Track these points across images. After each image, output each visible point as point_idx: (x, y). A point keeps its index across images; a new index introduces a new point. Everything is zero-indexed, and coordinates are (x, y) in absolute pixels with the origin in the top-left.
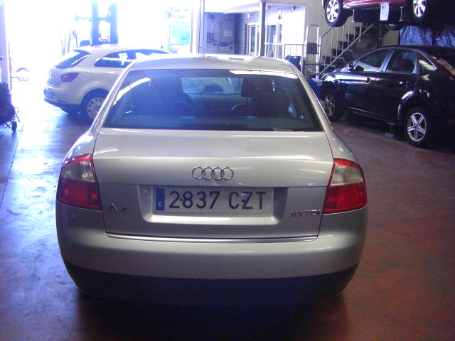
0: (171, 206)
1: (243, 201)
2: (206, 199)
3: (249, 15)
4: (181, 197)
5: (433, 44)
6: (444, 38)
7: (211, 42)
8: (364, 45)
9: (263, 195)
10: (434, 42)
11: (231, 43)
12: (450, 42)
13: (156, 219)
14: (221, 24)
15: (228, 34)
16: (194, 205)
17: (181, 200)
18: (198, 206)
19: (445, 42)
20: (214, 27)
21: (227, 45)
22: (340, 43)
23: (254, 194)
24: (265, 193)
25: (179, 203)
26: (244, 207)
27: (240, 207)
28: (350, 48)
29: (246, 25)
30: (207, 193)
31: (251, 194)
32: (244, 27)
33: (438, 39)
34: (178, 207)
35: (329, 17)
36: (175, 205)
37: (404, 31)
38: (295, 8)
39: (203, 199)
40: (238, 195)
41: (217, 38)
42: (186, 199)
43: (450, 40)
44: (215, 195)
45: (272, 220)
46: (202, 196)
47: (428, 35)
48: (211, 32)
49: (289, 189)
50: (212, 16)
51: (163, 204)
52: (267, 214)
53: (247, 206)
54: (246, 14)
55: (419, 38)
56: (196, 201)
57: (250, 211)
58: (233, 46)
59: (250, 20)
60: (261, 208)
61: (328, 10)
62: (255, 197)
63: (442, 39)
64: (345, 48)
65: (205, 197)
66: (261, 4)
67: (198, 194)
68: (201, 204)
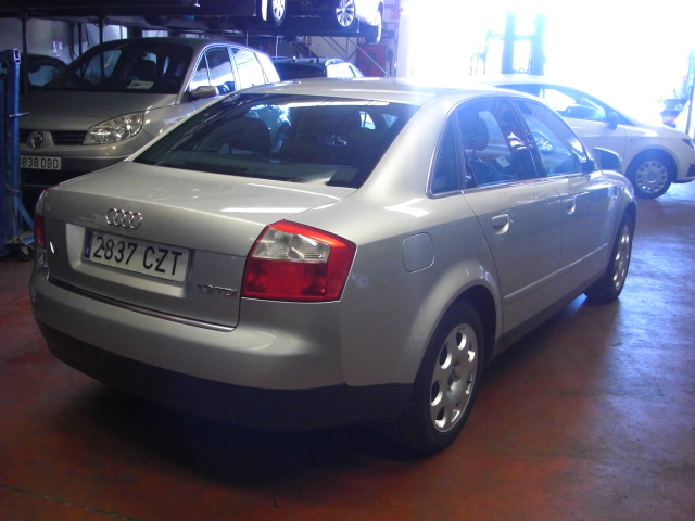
0: (95, 255)
1: (157, 260)
2: (124, 252)
4: (105, 245)
9: (179, 257)
16: (113, 257)
17: (104, 248)
18: (116, 258)
23: (170, 254)
24: (180, 254)
25: (102, 252)
26: (158, 269)
27: (153, 268)
30: (126, 245)
31: (166, 252)
34: (100, 257)
36: (98, 253)
39: (121, 251)
40: (154, 253)
42: (108, 249)
44: (132, 248)
46: (121, 247)
51: (89, 251)
53: (161, 267)
56: (116, 252)
57: (162, 274)
60: (173, 273)
62: (170, 256)
65: (123, 248)
68: (119, 256)
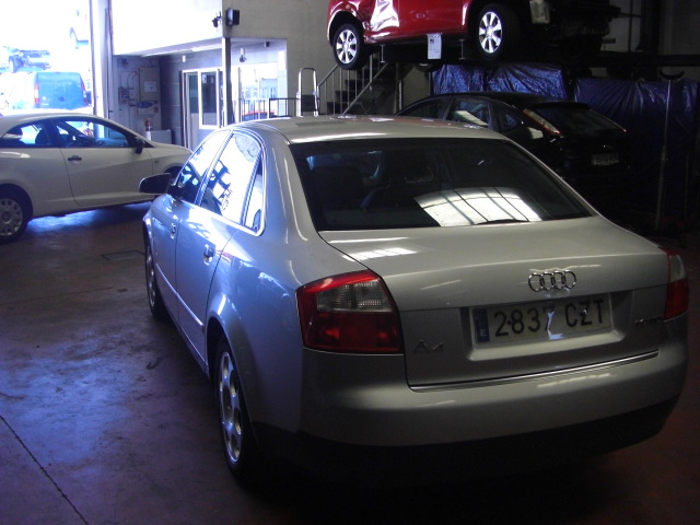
0: (498, 334)
1: (581, 315)
2: (539, 319)
3: (184, 58)
4: (509, 318)
5: (485, 89)
6: (500, 80)
7: (124, 102)
8: (377, 95)
9: (602, 304)
10: (486, 86)
11: (156, 102)
12: (511, 86)
13: (480, 354)
14: (138, 73)
15: (150, 88)
16: (526, 329)
17: (509, 323)
18: (530, 328)
19: (503, 86)
20: (128, 79)
21: (151, 105)
22: (338, 93)
23: (592, 305)
24: (602, 301)
25: (507, 328)
26: (584, 323)
27: (579, 322)
28: (359, 100)
29: (181, 72)
30: (540, 310)
31: (588, 303)
32: (176, 76)
33: (491, 82)
34: (506, 334)
35: (340, 57)
36: (503, 331)
37: (438, 73)
38: (268, 44)
39: (535, 319)
40: (574, 308)
41: (133, 95)
42: (515, 321)
43: (510, 82)
45: (610, 337)
46: (533, 314)
47: (476, 76)
48: (125, 86)
49: (634, 293)
50: (124, 61)
51: (487, 333)
52: (606, 330)
53: (586, 321)
54: (179, 56)
55: (462, 82)
56: (528, 322)
57: (589, 327)
58: (159, 106)
59: (187, 66)
60: (601, 321)
61: (339, 46)
62: (593, 307)
63: (497, 81)
64: (351, 100)
65: (537, 315)
66: (224, 40)
67: (529, 312)
68: (534, 325)
